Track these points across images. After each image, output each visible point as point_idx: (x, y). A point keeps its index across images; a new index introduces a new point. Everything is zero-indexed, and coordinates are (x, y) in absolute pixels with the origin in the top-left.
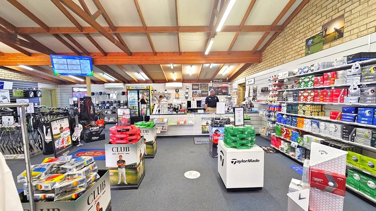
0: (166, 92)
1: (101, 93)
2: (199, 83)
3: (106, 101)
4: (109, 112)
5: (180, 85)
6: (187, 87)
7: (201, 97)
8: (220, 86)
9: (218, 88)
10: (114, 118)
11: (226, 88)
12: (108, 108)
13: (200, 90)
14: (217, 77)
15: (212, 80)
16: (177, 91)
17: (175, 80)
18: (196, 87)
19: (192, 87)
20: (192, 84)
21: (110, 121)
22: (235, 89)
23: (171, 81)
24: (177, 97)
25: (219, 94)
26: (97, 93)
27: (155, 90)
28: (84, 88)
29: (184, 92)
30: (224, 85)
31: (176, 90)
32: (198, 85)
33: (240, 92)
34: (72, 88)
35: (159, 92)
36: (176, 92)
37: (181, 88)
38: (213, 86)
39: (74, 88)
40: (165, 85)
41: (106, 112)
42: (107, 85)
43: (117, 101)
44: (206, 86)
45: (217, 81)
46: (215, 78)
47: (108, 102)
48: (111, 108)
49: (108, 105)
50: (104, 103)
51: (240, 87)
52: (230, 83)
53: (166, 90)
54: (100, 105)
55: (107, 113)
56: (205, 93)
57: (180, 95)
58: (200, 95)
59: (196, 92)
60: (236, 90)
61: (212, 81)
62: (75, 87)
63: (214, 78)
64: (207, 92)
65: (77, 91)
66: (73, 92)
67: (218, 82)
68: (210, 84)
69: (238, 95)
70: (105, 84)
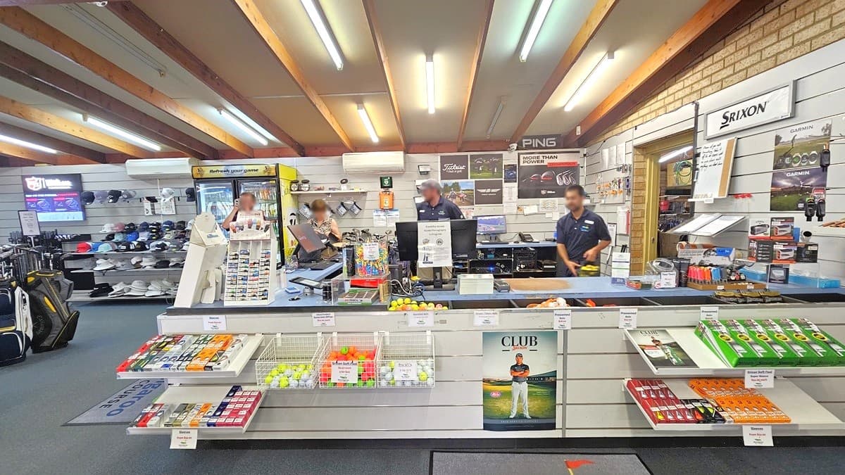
0: (344, 189)
1: (116, 195)
2: (469, 154)
3: (139, 222)
4: (147, 263)
5: (394, 159)
6: (422, 169)
7: (476, 207)
8: (545, 163)
9: (540, 169)
10: (165, 282)
11: (572, 169)
12: (142, 246)
13: (469, 180)
14: (534, 128)
15: (517, 138)
16: (386, 182)
17: (375, 140)
18: (455, 167)
19: (442, 167)
20: (441, 157)
21: (148, 294)
22: (619, 169)
23: (362, 146)
24: (387, 205)
25: (543, 192)
26: (103, 195)
27: (306, 182)
28: (61, 180)
29: (412, 187)
30: (563, 158)
31: (382, 180)
32: (462, 161)
33: (640, 179)
34: (23, 177)
35: (318, 186)
36: (382, 187)
37: (400, 173)
38: (521, 164)
39: (27, 180)
40: (341, 161)
41: (134, 261)
42: (137, 167)
43: (175, 220)
44: (493, 165)
45: (536, 142)
46: (527, 133)
47: (145, 227)
48: (153, 246)
49: (143, 237)
50: (131, 230)
51: (642, 158)
52: (585, 151)
53: (344, 182)
54: (118, 238)
55: (138, 265)
56: (489, 190)
57: (396, 198)
58: (470, 196)
59: (456, 186)
60: (627, 174)
61: (515, 146)
62: (30, 176)
63: (525, 134)
64: (499, 185)
65: (40, 188)
66: (27, 191)
67: (540, 147)
68: (510, 158)
69: (634, 193)
70: (128, 161)
